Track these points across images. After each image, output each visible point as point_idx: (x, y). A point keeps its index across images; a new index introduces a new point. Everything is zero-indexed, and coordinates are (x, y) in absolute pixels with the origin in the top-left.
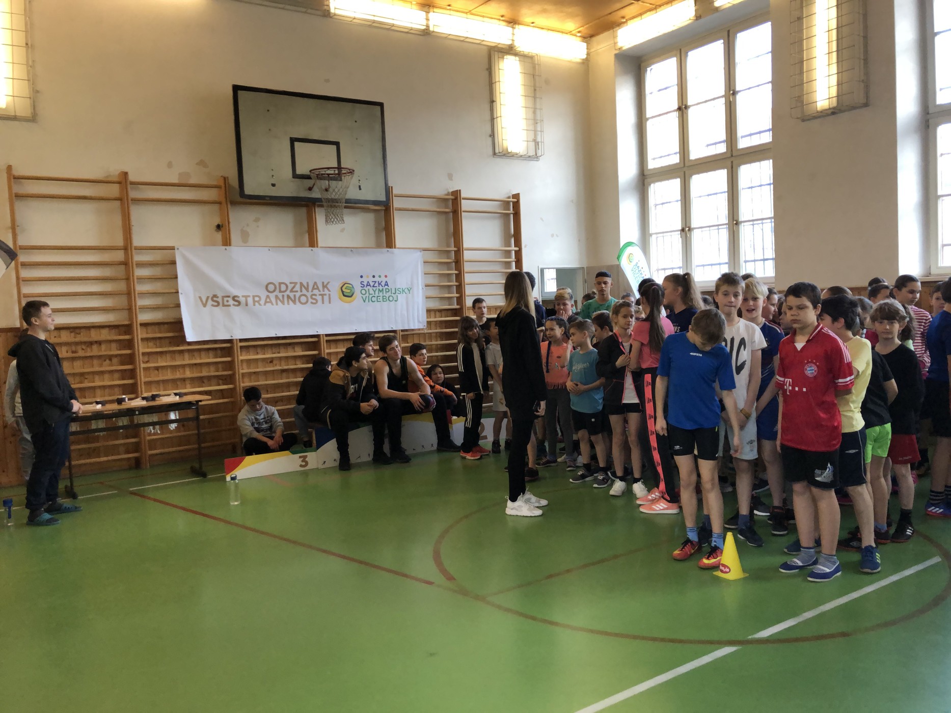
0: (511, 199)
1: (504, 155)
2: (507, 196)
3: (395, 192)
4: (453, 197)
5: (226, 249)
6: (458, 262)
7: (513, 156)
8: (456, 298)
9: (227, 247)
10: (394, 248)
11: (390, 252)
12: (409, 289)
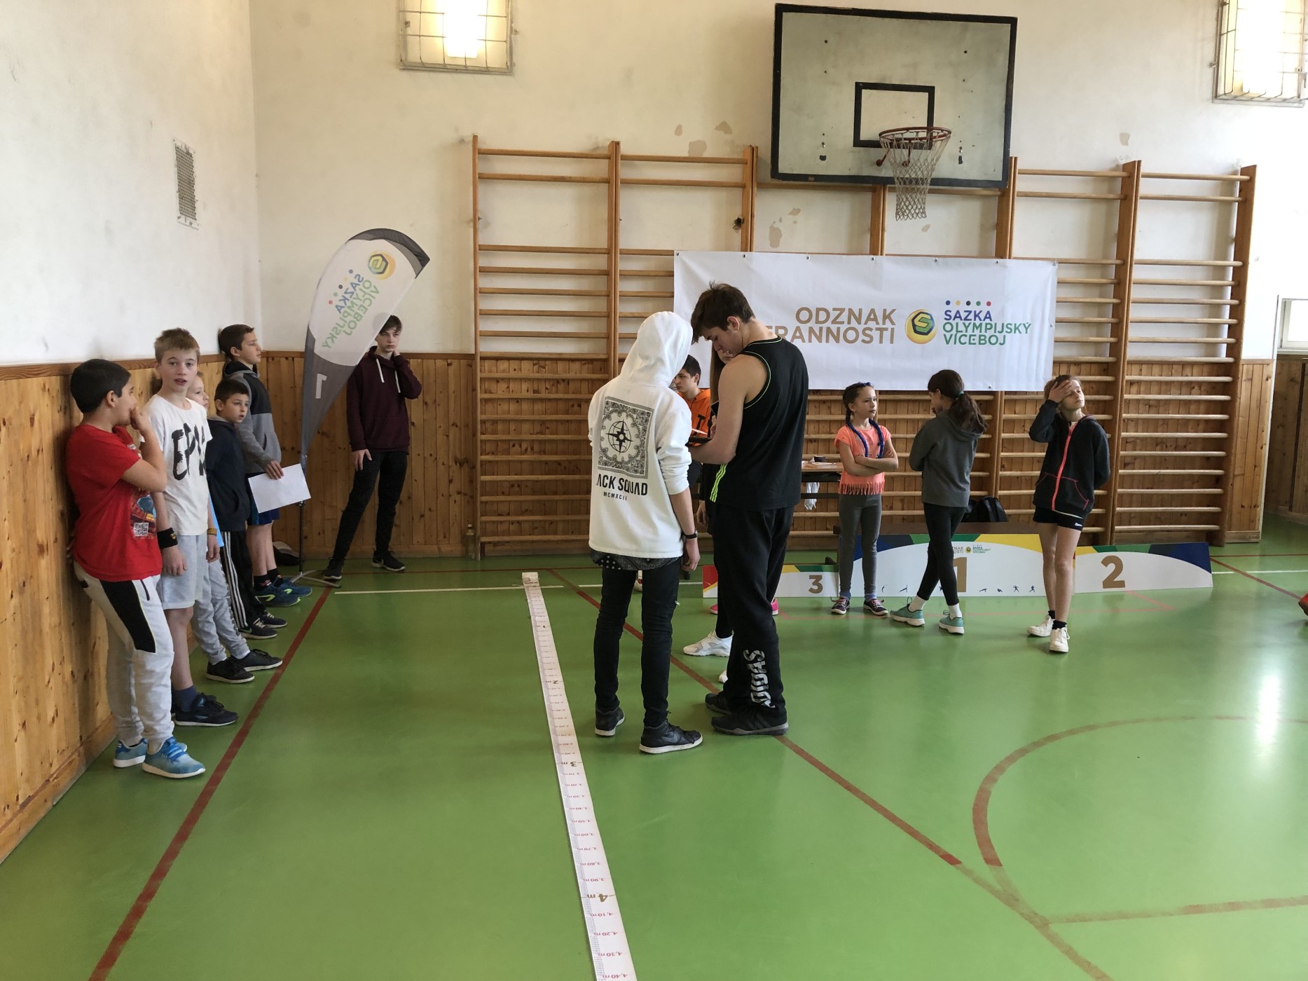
0: (1239, 177)
1: (1235, 98)
2: (1231, 170)
3: (1021, 165)
4: (1124, 174)
5: (744, 256)
6: (1121, 284)
7: (1251, 99)
8: (1109, 344)
9: (746, 253)
10: (1009, 258)
11: (1000, 265)
12: (1027, 326)
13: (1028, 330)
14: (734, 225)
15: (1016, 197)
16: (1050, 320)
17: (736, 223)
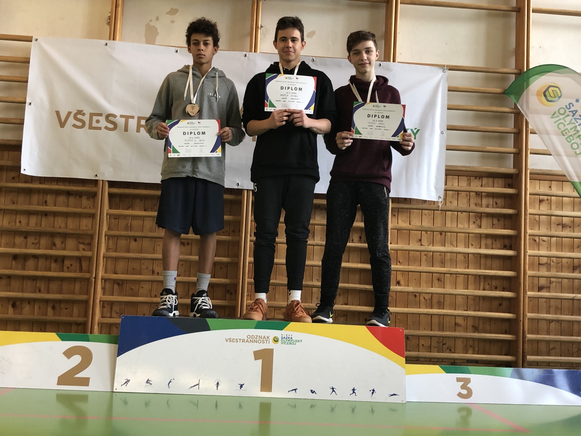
5: (106, 44)
8: (513, 154)
9: (108, 42)
10: (393, 62)
11: (383, 68)
12: (415, 131)
13: (417, 135)
14: (109, 21)
15: (401, 3)
16: (441, 127)
17: (110, 18)
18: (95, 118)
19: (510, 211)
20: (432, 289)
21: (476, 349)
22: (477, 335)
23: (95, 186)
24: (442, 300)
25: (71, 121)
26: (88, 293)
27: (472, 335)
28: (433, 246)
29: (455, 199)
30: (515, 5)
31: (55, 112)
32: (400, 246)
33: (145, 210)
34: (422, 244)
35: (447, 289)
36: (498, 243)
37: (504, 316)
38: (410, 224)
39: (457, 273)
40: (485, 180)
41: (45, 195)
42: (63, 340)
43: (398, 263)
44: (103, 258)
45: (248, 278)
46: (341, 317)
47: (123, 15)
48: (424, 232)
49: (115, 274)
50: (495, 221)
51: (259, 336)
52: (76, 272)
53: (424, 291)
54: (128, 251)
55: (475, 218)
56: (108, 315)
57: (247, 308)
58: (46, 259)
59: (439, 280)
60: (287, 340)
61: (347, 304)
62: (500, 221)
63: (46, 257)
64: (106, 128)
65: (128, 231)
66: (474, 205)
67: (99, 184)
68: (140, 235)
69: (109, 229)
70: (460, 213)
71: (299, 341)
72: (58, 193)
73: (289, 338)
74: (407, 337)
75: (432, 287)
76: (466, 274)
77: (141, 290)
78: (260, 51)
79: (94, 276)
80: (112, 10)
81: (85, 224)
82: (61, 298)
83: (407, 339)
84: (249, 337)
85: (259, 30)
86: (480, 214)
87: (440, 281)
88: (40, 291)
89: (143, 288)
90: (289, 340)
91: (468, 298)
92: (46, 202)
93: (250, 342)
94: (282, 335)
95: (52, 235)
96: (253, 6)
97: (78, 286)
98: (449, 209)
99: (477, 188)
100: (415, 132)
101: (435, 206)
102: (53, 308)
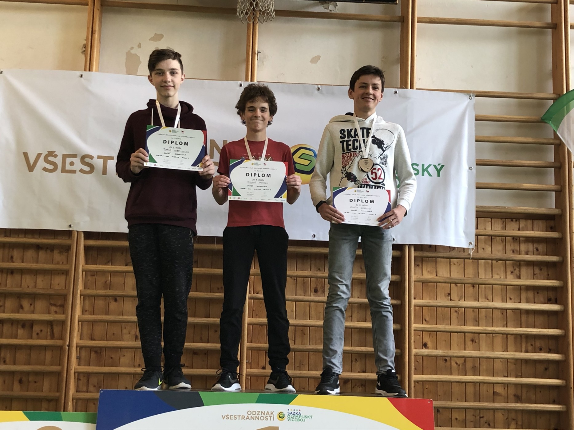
8: (554, 192)
9: (84, 73)
10: (411, 88)
11: (400, 96)
12: (439, 167)
13: (441, 172)
14: (84, 49)
15: (418, 22)
16: (469, 161)
17: (85, 46)
18: (69, 160)
19: (554, 259)
20: (465, 351)
21: (520, 423)
22: (519, 406)
23: (69, 239)
24: (477, 365)
25: (41, 163)
26: (60, 363)
27: (515, 405)
28: (464, 301)
29: (489, 245)
30: (550, 21)
31: (23, 154)
32: (427, 301)
33: (126, 265)
34: (451, 298)
35: (483, 352)
36: (541, 297)
37: (551, 382)
38: (436, 276)
39: (494, 332)
40: (523, 223)
41: (11, 250)
42: (30, 420)
43: (424, 321)
44: (78, 322)
45: (247, 343)
46: (358, 387)
47: (100, 42)
48: (454, 285)
49: (92, 340)
50: (537, 271)
51: (262, 412)
52: (46, 339)
53: (455, 354)
54: (107, 313)
55: (513, 267)
56: (85, 389)
57: (247, 378)
58: (12, 325)
59: (472, 341)
60: (295, 417)
61: (364, 372)
62: (542, 270)
63: (13, 322)
64: (82, 171)
65: (107, 290)
66: (512, 252)
67: (73, 236)
68: (121, 294)
69: (85, 287)
70: (495, 261)
71: (308, 417)
72: (25, 247)
73: (296, 413)
74: (437, 410)
75: (465, 350)
76: (505, 334)
77: (123, 360)
78: (257, 80)
79: (68, 343)
80: (87, 37)
81: (58, 282)
82: (30, 369)
83: (437, 412)
84: (249, 413)
85: (256, 56)
86: (519, 262)
87: (474, 343)
88: (5, 362)
89: (124, 356)
90: (296, 416)
91: (507, 362)
92: (12, 257)
93: (251, 419)
94: (288, 410)
95: (19, 296)
96: (248, 29)
97: (48, 356)
98: (482, 257)
99: (514, 232)
100: (439, 169)
101: (466, 254)
102: (21, 382)
